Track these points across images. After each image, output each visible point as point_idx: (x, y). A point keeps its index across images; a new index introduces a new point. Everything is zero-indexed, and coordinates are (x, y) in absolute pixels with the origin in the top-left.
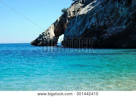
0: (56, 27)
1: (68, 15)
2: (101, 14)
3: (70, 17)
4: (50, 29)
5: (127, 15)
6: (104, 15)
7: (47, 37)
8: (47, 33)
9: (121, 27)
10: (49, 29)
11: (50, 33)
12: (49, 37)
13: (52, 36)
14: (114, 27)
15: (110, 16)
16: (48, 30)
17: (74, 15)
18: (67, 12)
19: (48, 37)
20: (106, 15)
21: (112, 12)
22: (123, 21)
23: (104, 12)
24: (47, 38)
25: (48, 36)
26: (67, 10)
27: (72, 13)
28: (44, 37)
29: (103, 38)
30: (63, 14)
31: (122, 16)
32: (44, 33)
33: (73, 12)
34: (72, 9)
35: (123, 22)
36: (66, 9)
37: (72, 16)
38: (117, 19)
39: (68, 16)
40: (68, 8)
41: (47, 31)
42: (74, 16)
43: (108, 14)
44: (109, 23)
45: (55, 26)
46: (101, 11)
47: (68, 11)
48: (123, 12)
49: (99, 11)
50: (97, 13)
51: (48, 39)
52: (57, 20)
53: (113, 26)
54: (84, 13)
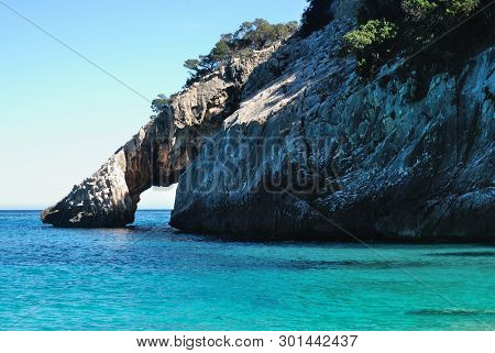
0: (133, 159)
1: (174, 119)
2: (316, 123)
3: (181, 126)
4: (112, 169)
5: (413, 131)
6: (330, 127)
7: (103, 197)
8: (104, 182)
9: (393, 170)
10: (109, 167)
11: (114, 184)
12: (110, 194)
13: (119, 194)
14: (366, 169)
15: (351, 134)
16: (106, 170)
17: (198, 118)
18: (173, 111)
19: (106, 196)
20: (336, 128)
21: (358, 119)
22: (399, 149)
23: (327, 119)
24: (101, 199)
25: (107, 191)
26: (171, 102)
27: (189, 114)
28: (91, 197)
29: (329, 206)
30: (157, 114)
31: (394, 135)
32: (90, 180)
33: (193, 108)
34: (190, 100)
35: (397, 153)
36: (168, 97)
37: (189, 122)
38: (376, 143)
39: (176, 123)
40: (174, 96)
41: (102, 175)
42: (197, 122)
43: (341, 124)
44: (346, 156)
45: (130, 158)
46: (316, 115)
47: (175, 105)
48: (398, 121)
49: (311, 115)
50: (303, 119)
51: (106, 202)
52: (137, 136)
53: (361, 167)
54: (255, 119)
